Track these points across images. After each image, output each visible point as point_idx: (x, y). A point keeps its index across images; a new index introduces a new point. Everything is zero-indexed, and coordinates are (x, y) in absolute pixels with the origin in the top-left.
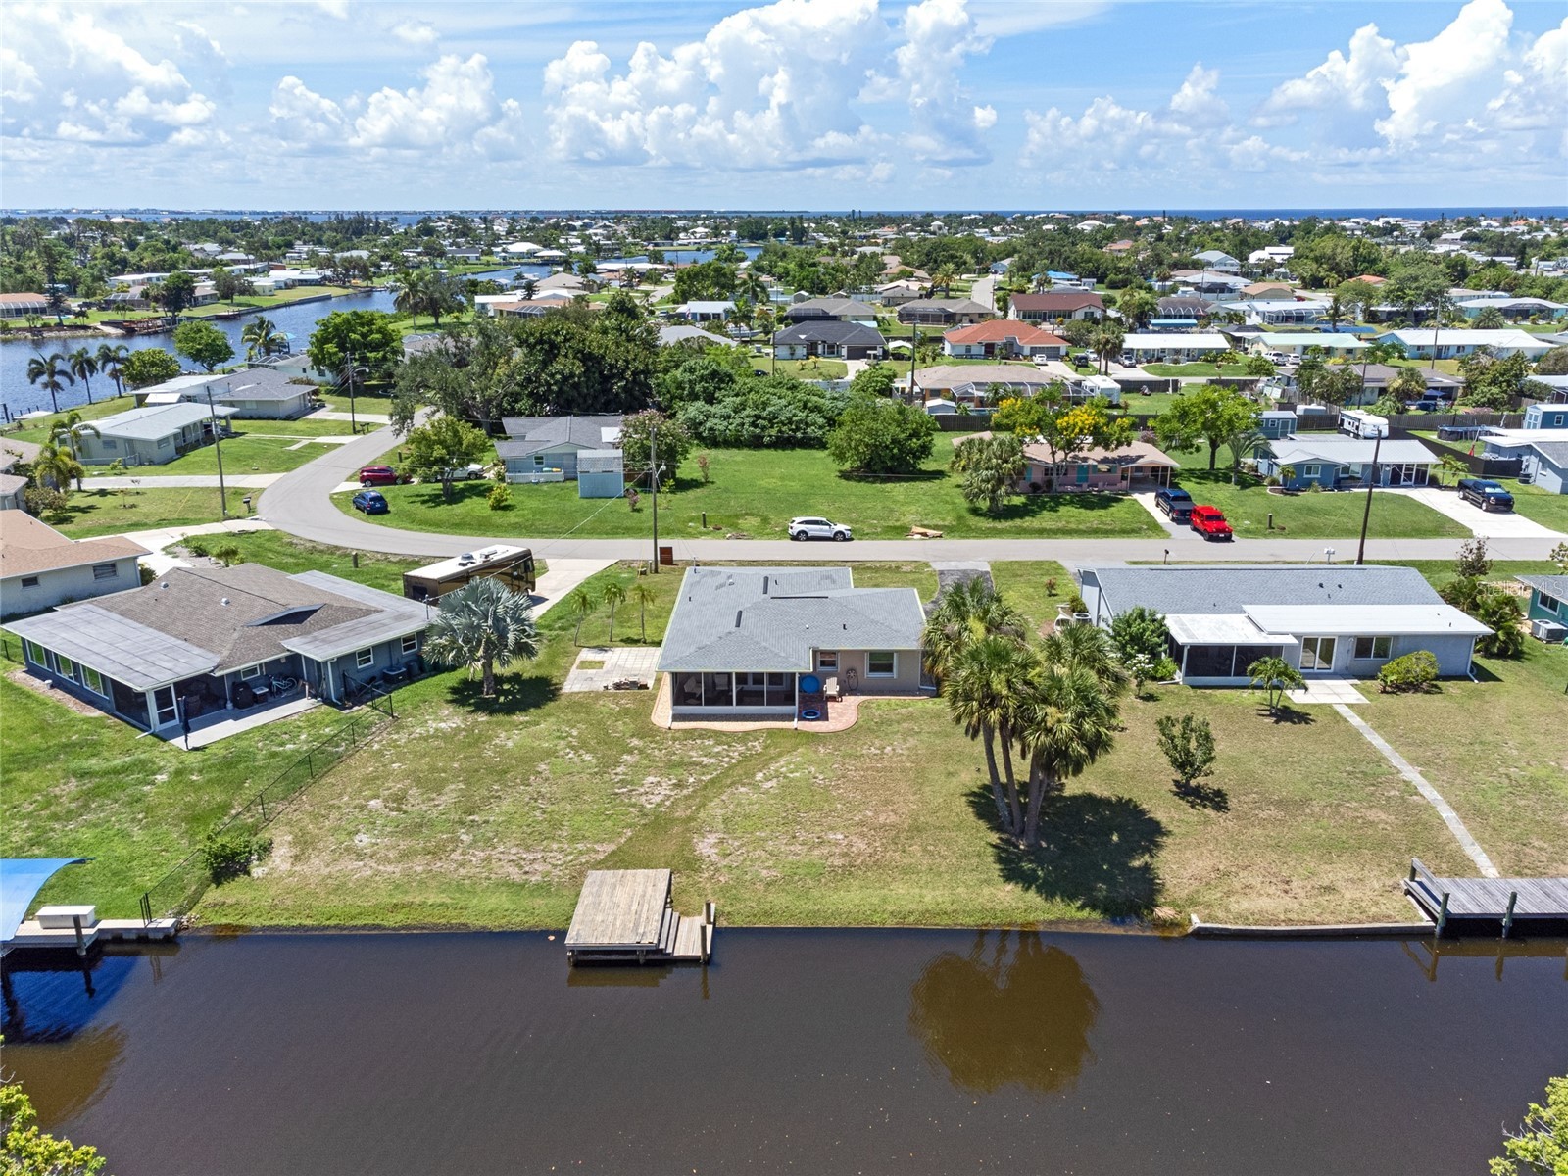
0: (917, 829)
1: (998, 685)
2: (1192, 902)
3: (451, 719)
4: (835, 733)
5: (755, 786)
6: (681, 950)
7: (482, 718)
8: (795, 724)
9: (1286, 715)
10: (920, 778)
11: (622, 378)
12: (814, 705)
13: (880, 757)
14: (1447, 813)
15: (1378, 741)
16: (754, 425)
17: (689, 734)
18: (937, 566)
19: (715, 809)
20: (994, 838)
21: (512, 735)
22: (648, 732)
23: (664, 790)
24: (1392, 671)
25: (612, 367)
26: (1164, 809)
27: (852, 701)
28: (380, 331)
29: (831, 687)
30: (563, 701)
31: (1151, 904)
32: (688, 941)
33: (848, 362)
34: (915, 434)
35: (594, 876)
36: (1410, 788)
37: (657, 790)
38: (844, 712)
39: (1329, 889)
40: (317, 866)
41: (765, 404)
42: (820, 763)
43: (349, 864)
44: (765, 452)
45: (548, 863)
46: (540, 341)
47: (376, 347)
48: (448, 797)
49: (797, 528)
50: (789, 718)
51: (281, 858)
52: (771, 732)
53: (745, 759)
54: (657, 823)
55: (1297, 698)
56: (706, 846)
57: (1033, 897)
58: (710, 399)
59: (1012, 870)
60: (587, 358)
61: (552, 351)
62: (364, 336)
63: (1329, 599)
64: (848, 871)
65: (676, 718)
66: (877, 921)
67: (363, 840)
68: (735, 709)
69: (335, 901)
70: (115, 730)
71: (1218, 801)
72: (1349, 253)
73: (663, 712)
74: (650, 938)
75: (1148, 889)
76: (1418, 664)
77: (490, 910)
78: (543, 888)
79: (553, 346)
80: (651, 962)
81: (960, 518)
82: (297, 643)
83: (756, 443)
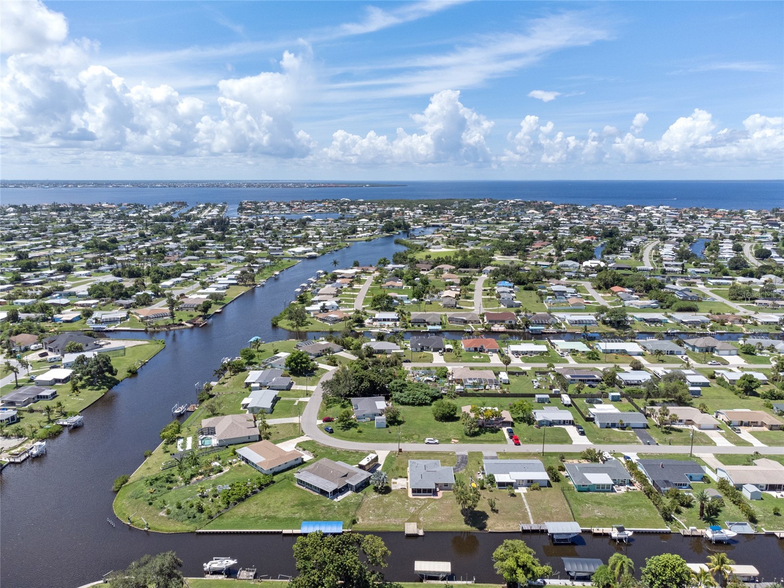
0: (452, 516)
1: (462, 498)
2: (490, 528)
3: (375, 495)
4: (439, 499)
5: (427, 509)
6: (420, 534)
7: (381, 495)
8: (432, 497)
9: (513, 495)
10: (452, 508)
11: (379, 386)
12: (435, 493)
13: (446, 504)
14: (530, 514)
15: (525, 500)
16: (413, 400)
17: (415, 499)
18: (457, 453)
19: (422, 513)
20: (464, 517)
21: (387, 498)
22: (408, 498)
23: (413, 510)
24: (533, 485)
25: (376, 383)
26: (489, 512)
27: (441, 492)
28: (305, 358)
29: (438, 490)
30: (393, 492)
31: (485, 527)
32: (421, 533)
33: (433, 353)
34: (452, 411)
35: (406, 524)
36: (526, 509)
37: (412, 510)
38: (440, 494)
39: (509, 526)
40: (366, 522)
41: (415, 395)
42: (437, 505)
43: (370, 522)
44: (416, 407)
45: (399, 521)
46: (359, 378)
47: (304, 363)
48: (381, 511)
49: (426, 441)
50: (431, 496)
51: (360, 520)
52: (429, 499)
53: (425, 504)
54: (413, 515)
55: (516, 491)
56: (421, 519)
57: (469, 527)
58: (401, 392)
59: (466, 523)
60: (371, 382)
61: (362, 381)
62: (301, 360)
63: (525, 471)
64: (442, 523)
65: (413, 495)
66: (446, 530)
67: (371, 518)
68: (422, 494)
69: (370, 527)
70: (322, 497)
71: (497, 511)
72: (610, 278)
73: (410, 494)
74: (416, 533)
75: (485, 526)
76: (536, 485)
77: (392, 529)
78: (399, 525)
79: (362, 379)
80: (416, 536)
81: (463, 437)
82: (348, 481)
83: (413, 404)
